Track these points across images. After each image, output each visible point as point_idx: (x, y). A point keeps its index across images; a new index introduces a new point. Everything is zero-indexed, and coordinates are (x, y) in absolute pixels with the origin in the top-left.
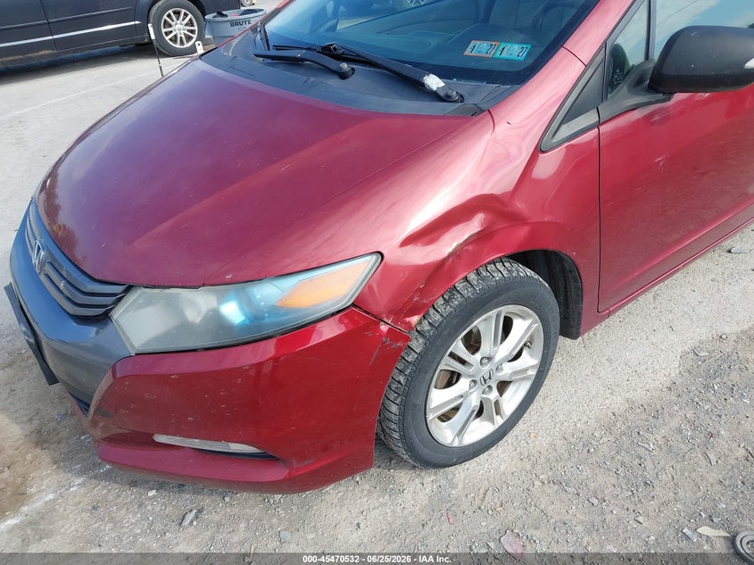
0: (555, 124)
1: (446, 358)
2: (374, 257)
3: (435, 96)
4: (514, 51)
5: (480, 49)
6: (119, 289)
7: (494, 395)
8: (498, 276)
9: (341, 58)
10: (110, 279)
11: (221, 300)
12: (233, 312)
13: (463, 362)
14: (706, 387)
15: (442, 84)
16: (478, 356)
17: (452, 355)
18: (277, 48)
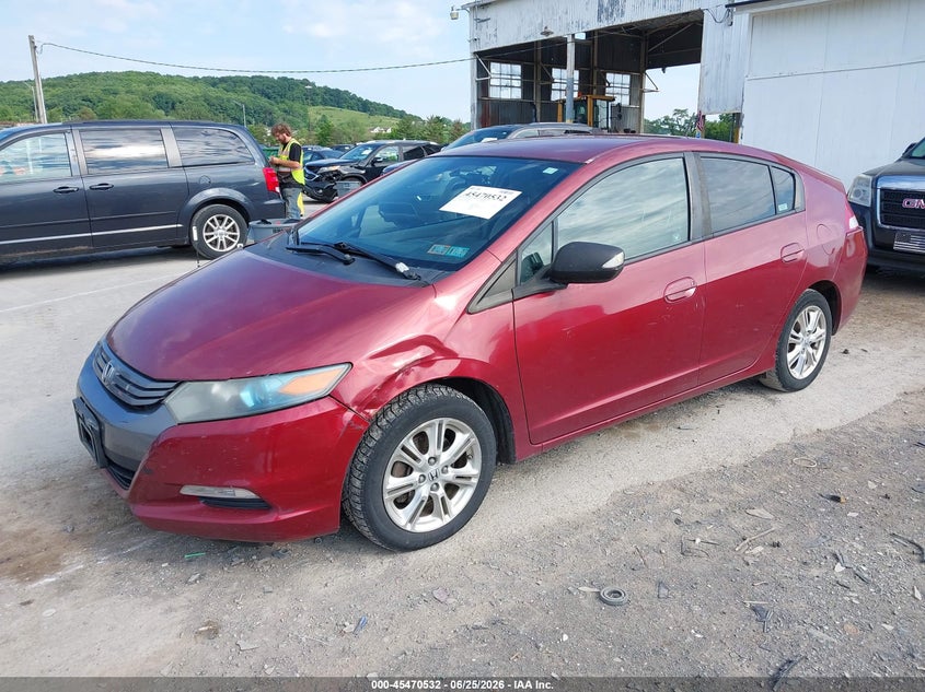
0: (479, 297)
1: (398, 450)
2: (347, 366)
3: (402, 275)
4: (460, 252)
5: (439, 250)
6: (172, 385)
7: (441, 492)
8: (439, 394)
9: (346, 252)
10: (166, 378)
11: (240, 390)
12: (247, 397)
13: (415, 458)
14: (623, 512)
15: (407, 269)
16: (427, 456)
17: (404, 449)
18: (303, 243)
